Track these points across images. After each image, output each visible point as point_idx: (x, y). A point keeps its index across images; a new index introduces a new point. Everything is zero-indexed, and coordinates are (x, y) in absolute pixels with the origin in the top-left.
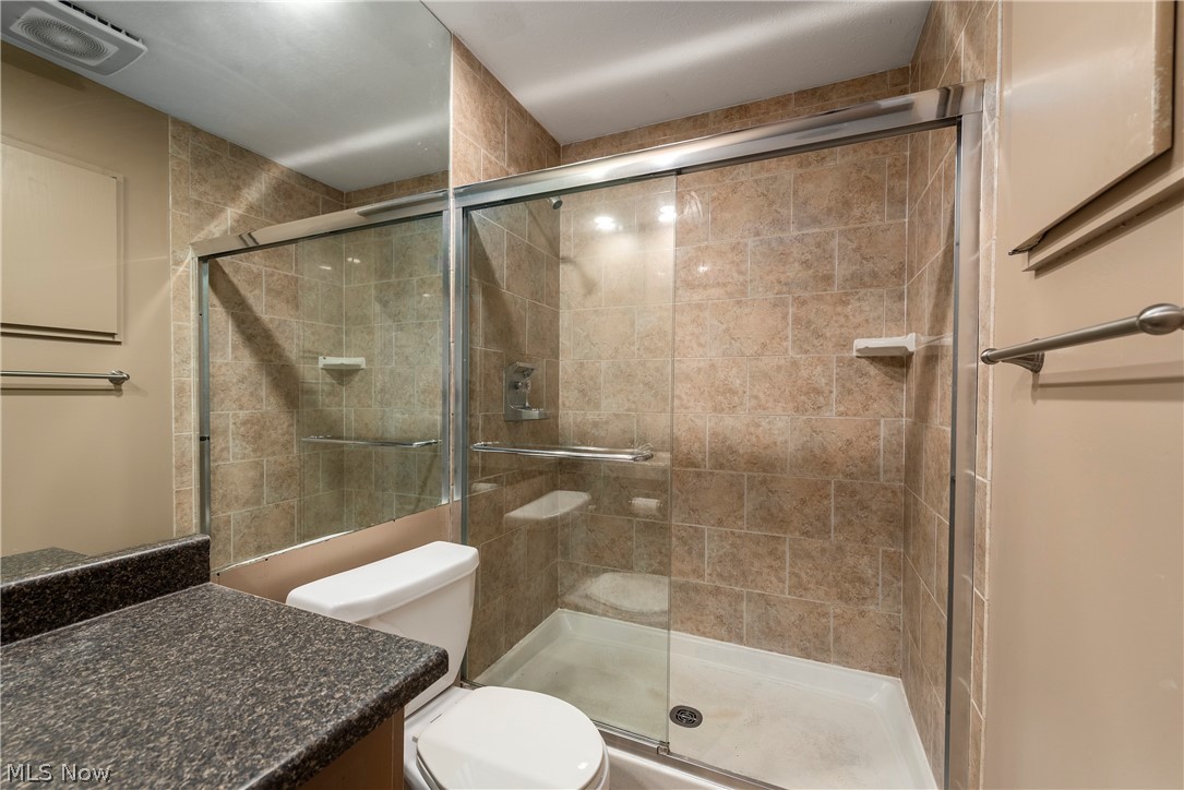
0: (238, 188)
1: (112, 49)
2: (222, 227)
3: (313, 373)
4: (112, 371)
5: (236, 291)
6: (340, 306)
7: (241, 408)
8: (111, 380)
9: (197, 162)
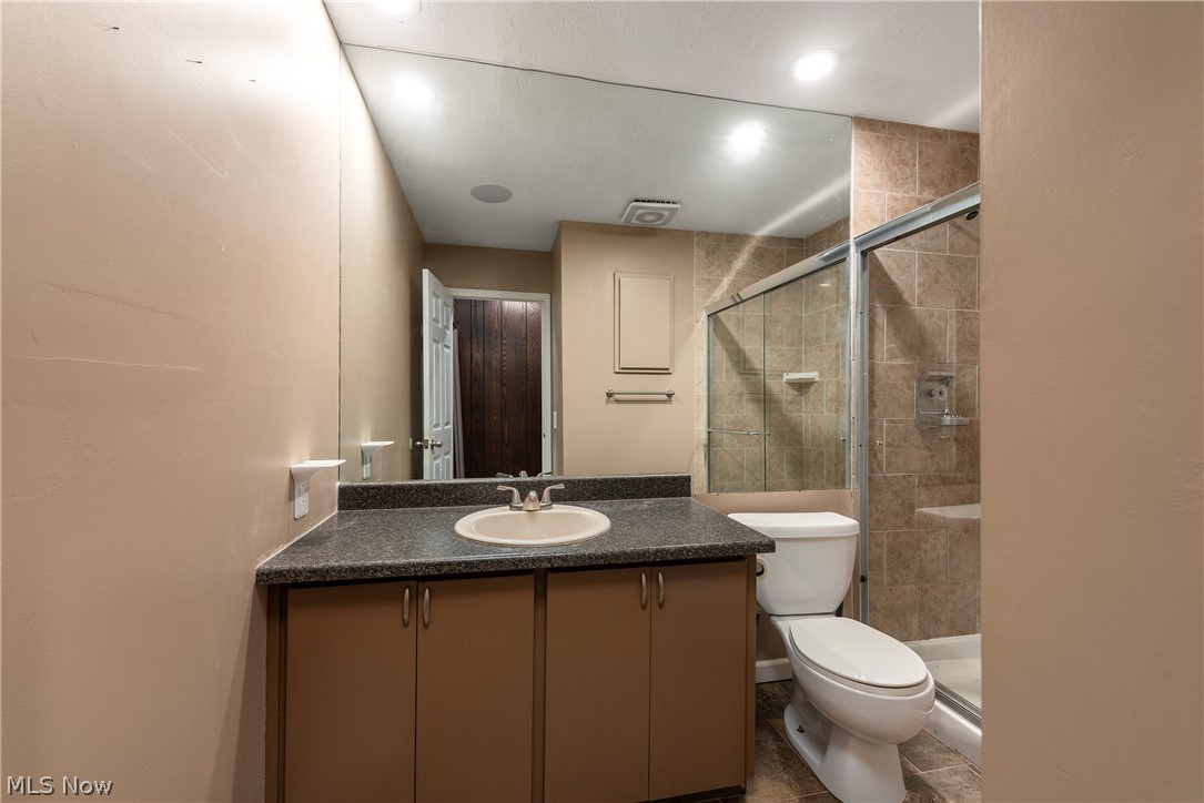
0: (731, 262)
1: (667, 213)
2: (720, 294)
3: (778, 387)
4: (666, 390)
5: (728, 333)
6: (800, 332)
7: (731, 412)
8: (668, 395)
9: (708, 254)
